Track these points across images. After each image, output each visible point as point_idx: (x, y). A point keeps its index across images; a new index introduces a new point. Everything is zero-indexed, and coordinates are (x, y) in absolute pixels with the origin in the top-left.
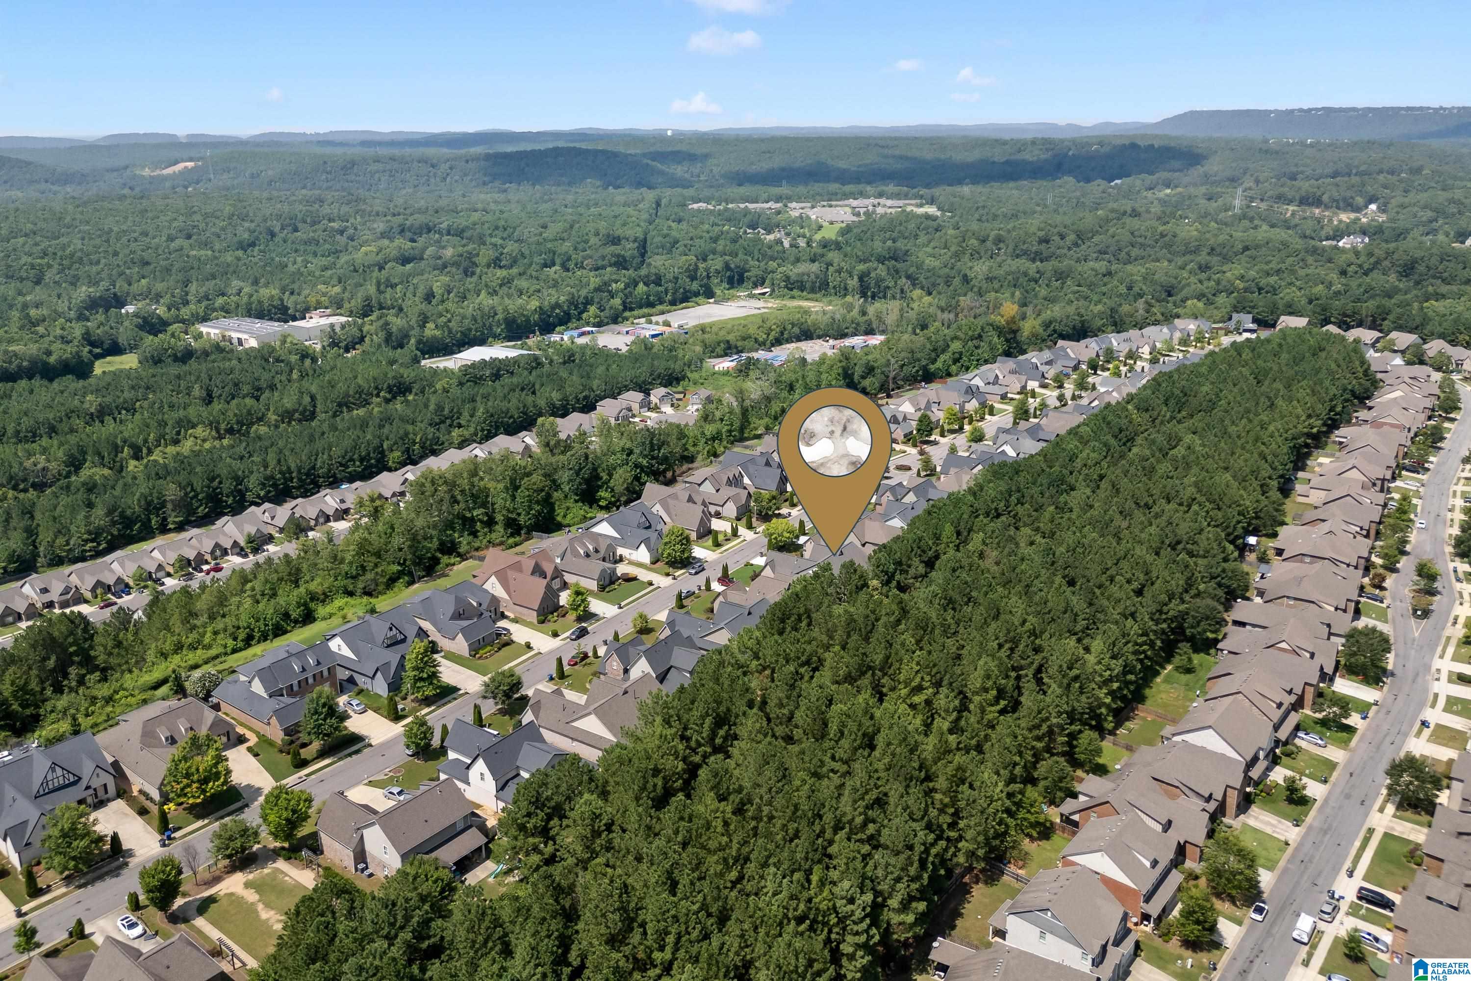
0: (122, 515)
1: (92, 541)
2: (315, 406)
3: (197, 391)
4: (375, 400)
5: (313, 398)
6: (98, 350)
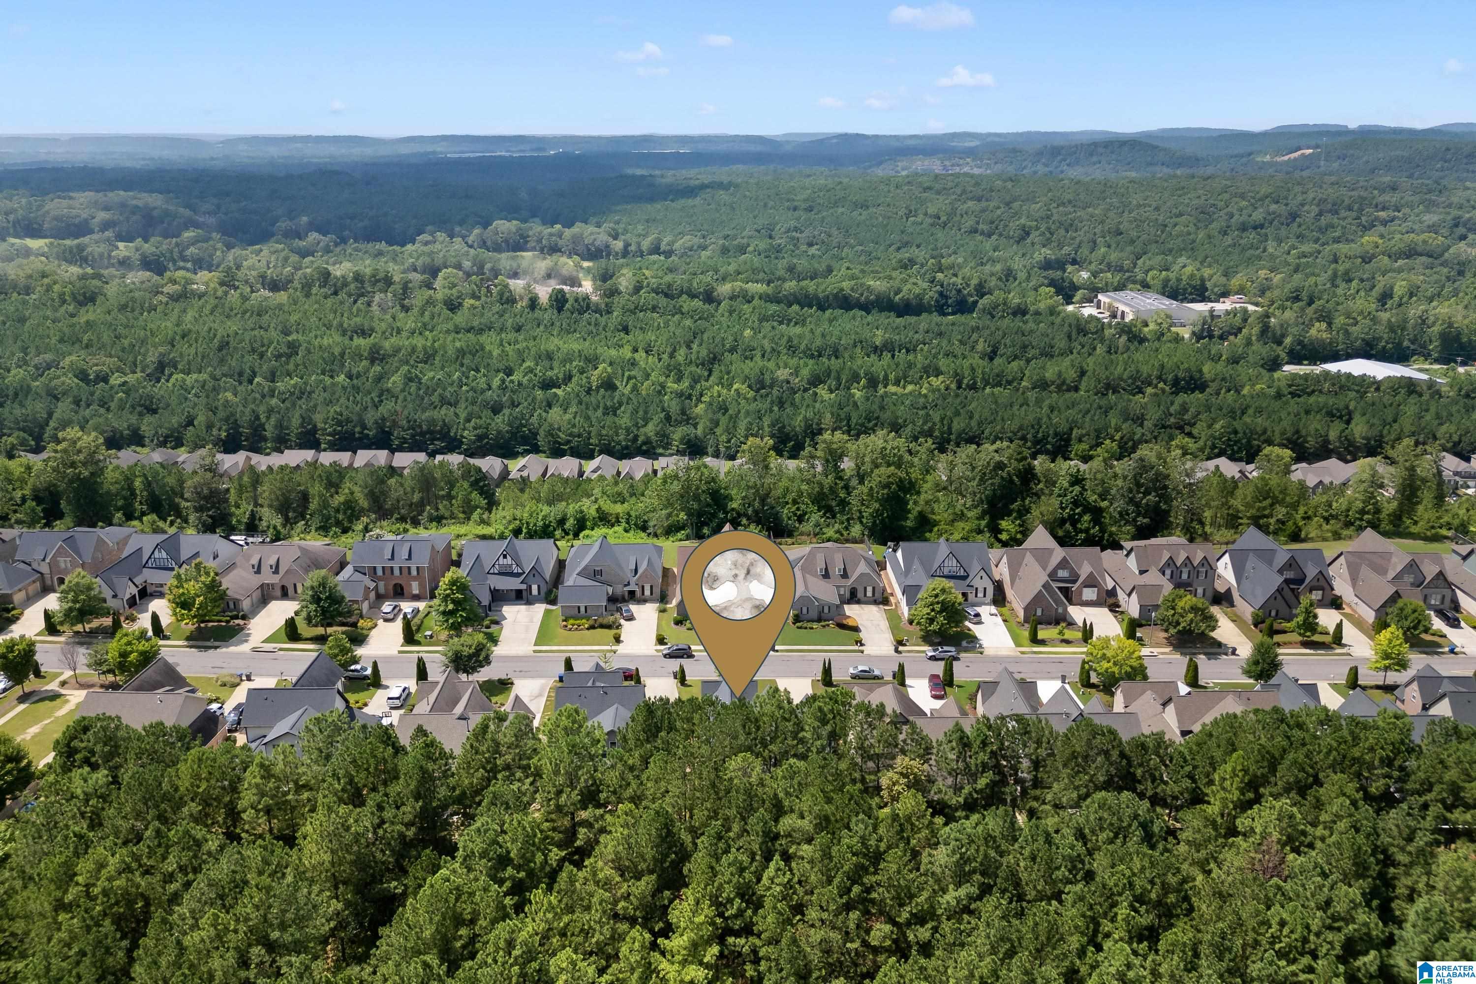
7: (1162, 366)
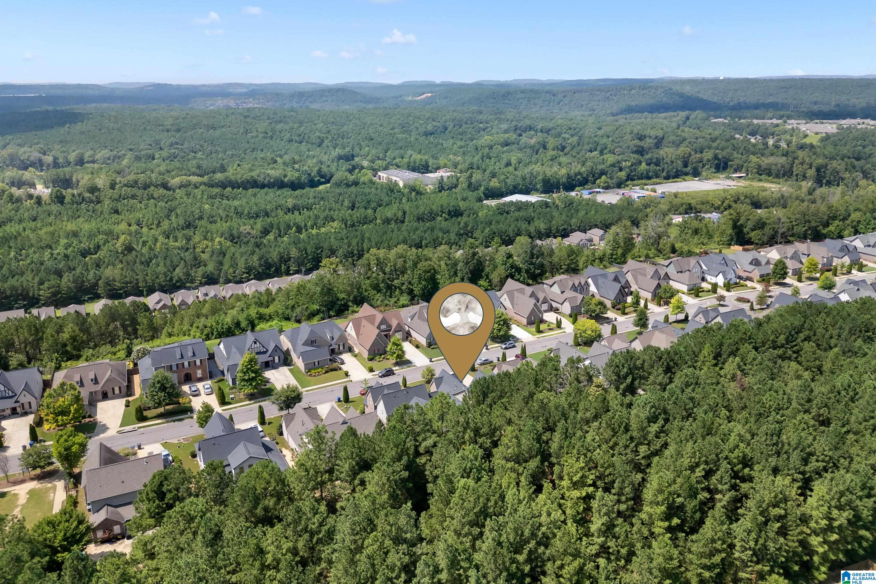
0: (266, 262)
1: (247, 273)
2: (404, 218)
3: (346, 203)
4: (439, 218)
5: (404, 213)
6: (323, 180)
7: (442, 206)
